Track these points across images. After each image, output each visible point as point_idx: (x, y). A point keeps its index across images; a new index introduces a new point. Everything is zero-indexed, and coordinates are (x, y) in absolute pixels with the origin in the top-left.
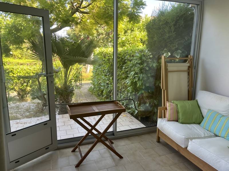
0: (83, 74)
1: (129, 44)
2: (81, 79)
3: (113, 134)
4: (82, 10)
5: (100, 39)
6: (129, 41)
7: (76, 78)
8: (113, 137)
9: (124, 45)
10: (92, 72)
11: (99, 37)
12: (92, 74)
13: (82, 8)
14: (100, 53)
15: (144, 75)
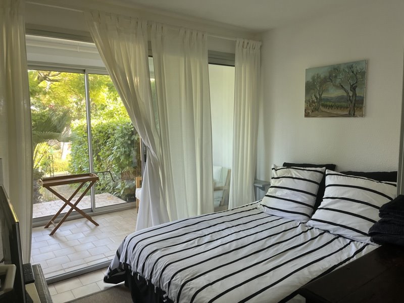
0: (56, 160)
1: (119, 114)
2: (52, 169)
3: (92, 211)
4: (51, 78)
5: (82, 106)
6: (118, 111)
7: (44, 166)
8: (92, 213)
9: (112, 117)
10: (70, 154)
11: (81, 103)
12: (70, 158)
13: (52, 76)
14: (80, 127)
15: (126, 149)
